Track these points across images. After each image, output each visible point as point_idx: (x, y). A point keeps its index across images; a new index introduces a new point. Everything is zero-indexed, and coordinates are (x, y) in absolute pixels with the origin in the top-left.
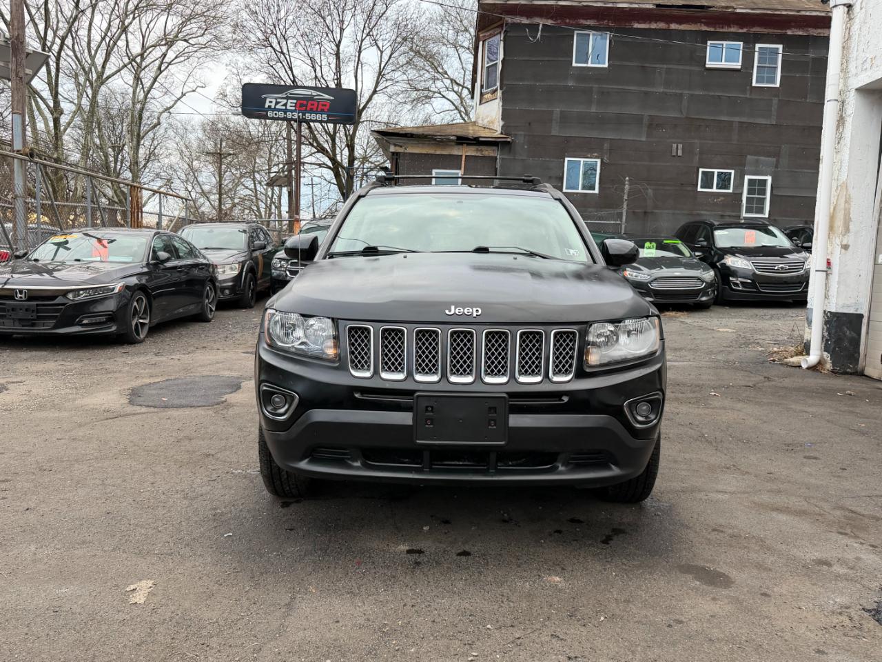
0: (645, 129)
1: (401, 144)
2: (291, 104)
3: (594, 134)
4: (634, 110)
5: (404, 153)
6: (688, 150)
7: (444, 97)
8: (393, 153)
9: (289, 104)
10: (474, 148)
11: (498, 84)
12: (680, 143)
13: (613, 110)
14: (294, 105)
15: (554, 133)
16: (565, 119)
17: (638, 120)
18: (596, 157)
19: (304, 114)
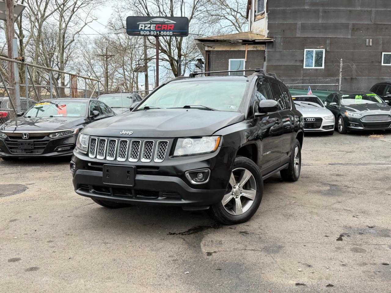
0: (350, 31)
1: (212, 46)
2: (153, 27)
3: (321, 35)
4: (344, 21)
5: (213, 51)
6: (375, 42)
7: (227, 18)
8: (207, 51)
9: (152, 27)
10: (252, 46)
11: (265, 10)
12: (371, 38)
13: (332, 21)
14: (154, 27)
15: (297, 35)
16: (304, 27)
17: (346, 26)
18: (322, 48)
19: (160, 32)
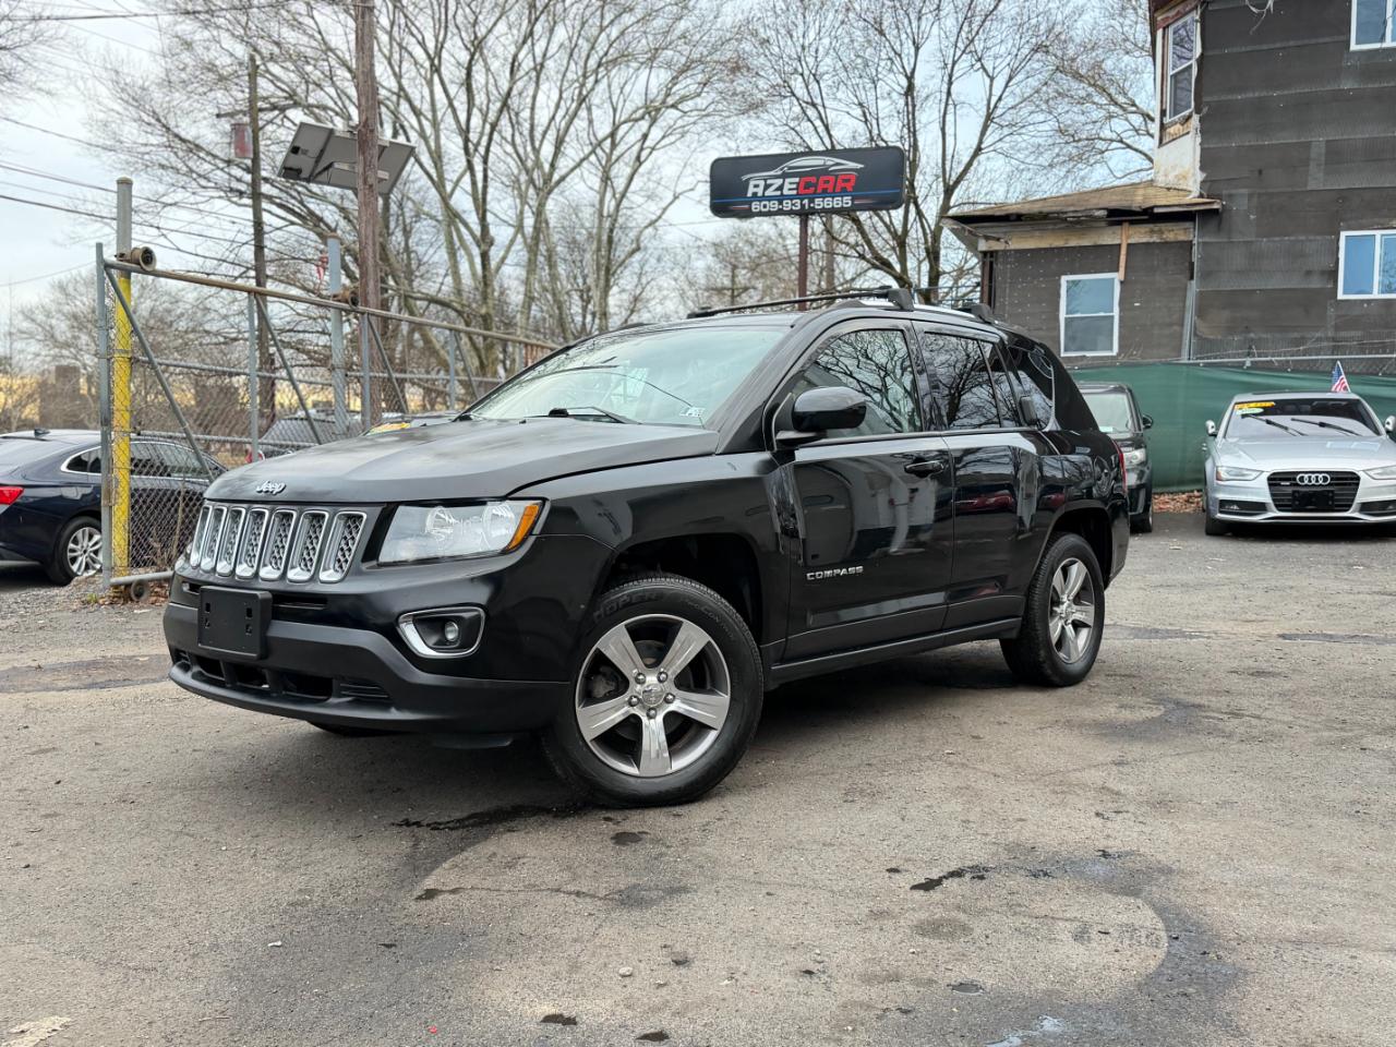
1: (998, 236)
2: (789, 186)
5: (1005, 251)
7: (1129, 146)
8: (985, 254)
9: (787, 186)
10: (1145, 228)
11: (1192, 104)
14: (795, 186)
15: (1312, 185)
16: (1336, 156)
19: (811, 201)
